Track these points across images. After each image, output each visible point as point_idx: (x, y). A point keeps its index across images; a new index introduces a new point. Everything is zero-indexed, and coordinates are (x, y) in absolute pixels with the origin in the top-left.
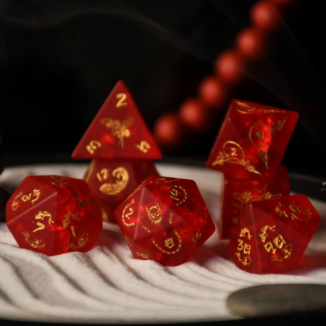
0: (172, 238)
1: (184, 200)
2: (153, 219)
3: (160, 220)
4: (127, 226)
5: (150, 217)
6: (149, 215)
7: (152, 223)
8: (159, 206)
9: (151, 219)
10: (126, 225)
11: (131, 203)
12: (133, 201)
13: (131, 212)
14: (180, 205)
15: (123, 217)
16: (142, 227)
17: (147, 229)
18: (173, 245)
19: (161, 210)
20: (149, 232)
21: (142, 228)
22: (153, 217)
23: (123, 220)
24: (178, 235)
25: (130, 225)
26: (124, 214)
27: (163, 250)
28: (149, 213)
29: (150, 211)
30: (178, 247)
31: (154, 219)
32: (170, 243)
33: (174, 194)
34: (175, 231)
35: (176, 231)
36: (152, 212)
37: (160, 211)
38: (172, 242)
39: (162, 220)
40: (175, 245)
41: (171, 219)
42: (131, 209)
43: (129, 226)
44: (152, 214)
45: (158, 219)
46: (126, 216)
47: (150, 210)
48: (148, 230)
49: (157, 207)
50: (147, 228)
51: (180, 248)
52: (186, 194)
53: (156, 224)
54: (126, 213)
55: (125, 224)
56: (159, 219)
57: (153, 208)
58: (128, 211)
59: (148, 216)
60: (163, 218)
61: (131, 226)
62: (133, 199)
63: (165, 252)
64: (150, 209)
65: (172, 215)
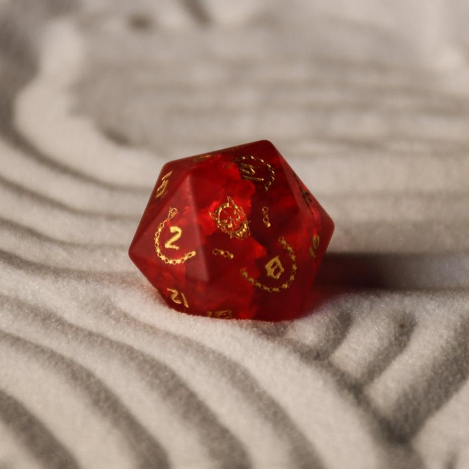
0: (278, 257)
1: (273, 178)
2: (231, 229)
3: (245, 227)
4: (177, 264)
5: (223, 228)
6: (220, 224)
7: (231, 237)
8: (233, 201)
9: (226, 232)
10: (174, 262)
11: (170, 217)
12: (174, 211)
13: (176, 233)
14: (271, 188)
15: (158, 251)
16: (213, 252)
17: (226, 254)
18: (283, 270)
19: (241, 208)
20: (232, 256)
21: (216, 254)
22: (230, 226)
23: (163, 258)
24: (288, 245)
25: (186, 258)
26: (158, 244)
27: (264, 286)
28: (219, 222)
29: (219, 217)
30: (292, 272)
31: (233, 228)
32: (276, 267)
33: (248, 172)
34: (281, 239)
35: (283, 238)
36: (223, 217)
37: (239, 210)
38: (279, 263)
39: (249, 225)
40: (285, 270)
41: (268, 218)
42: (173, 229)
43: (183, 262)
44: (226, 221)
45: (242, 227)
46: (168, 245)
47: (219, 215)
48: (228, 253)
49: (230, 203)
50: (224, 250)
51: (295, 273)
52: (269, 166)
53: (241, 238)
54: (163, 241)
55: (171, 262)
56: (242, 225)
57: (224, 209)
58: (167, 235)
59: (218, 227)
60: (250, 221)
61: (188, 260)
62: (170, 208)
63: (269, 289)
64: (217, 213)
65: (265, 209)
